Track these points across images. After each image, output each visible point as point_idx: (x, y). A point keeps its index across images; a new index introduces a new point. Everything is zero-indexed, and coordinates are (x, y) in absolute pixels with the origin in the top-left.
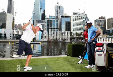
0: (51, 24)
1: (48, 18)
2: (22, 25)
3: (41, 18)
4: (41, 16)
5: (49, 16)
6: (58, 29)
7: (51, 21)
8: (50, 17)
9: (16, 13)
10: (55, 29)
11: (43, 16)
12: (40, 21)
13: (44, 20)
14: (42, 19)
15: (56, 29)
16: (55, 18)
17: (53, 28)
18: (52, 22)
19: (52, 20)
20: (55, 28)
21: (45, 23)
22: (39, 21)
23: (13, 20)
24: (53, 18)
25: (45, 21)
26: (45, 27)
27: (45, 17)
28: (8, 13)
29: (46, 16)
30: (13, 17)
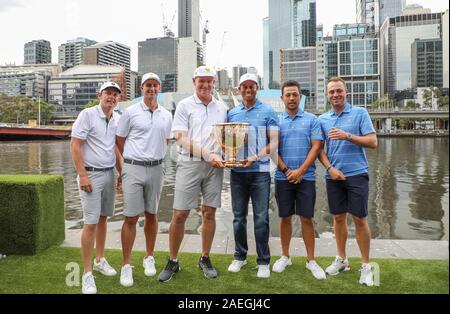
0: (346, 58)
1: (331, 34)
2: (230, 75)
3: (300, 39)
4: (300, 32)
5: (336, 28)
6: (376, 78)
7: (345, 46)
8: (339, 33)
9: (207, 32)
10: (365, 82)
11: (310, 31)
12: (297, 52)
13: (314, 45)
14: (305, 45)
15: (369, 78)
16: (362, 31)
17: (355, 78)
18: (348, 49)
19: (348, 43)
20: (362, 78)
21: (318, 59)
22: (291, 52)
23: (198, 60)
24: (355, 31)
25: (317, 48)
26: (318, 77)
27: (319, 34)
28: (181, 35)
29: (321, 29)
30: (198, 50)
